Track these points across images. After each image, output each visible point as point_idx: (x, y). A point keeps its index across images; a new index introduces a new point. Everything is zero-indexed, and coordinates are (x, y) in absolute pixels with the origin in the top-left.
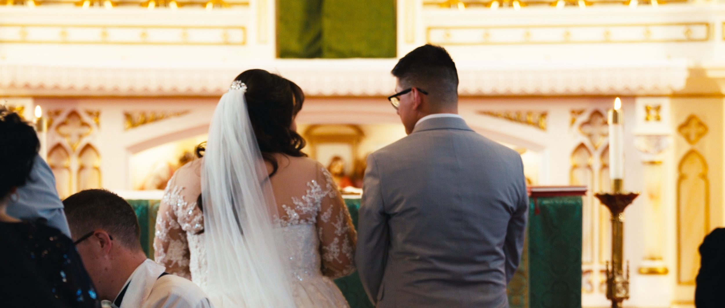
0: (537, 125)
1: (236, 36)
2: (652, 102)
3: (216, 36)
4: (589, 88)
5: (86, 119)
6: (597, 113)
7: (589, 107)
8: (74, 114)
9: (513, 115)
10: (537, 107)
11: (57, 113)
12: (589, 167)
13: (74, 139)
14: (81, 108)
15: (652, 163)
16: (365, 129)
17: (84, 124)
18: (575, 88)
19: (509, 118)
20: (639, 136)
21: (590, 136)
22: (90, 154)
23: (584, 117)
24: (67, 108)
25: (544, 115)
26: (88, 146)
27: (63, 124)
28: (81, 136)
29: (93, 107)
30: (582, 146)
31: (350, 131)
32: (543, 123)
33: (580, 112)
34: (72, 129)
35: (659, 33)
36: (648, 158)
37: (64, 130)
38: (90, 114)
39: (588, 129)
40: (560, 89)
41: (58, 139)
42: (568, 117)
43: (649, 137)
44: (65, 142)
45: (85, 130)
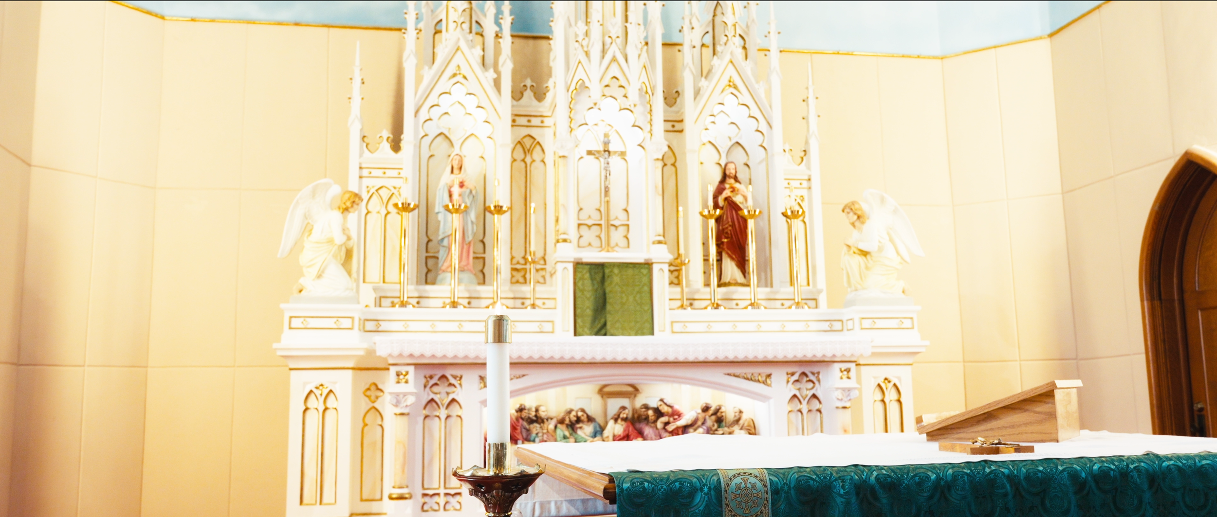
0: (765, 383)
1: (548, 327)
2: (844, 366)
3: (534, 327)
4: (800, 356)
5: (452, 381)
6: (804, 374)
7: (799, 370)
8: (443, 377)
9: (749, 376)
10: (766, 370)
11: (431, 377)
12: (800, 411)
13: (444, 395)
14: (448, 373)
15: (844, 408)
16: (638, 387)
17: (451, 385)
18: (790, 357)
19: (735, 376)
20: (837, 389)
21: (799, 389)
22: (455, 406)
23: (796, 377)
24: (439, 373)
25: (769, 376)
26: (453, 400)
27: (436, 384)
28: (448, 394)
29: (457, 372)
30: (795, 396)
31: (630, 389)
32: (768, 381)
33: (793, 374)
34: (442, 389)
35: (814, 326)
36: (841, 404)
37: (435, 389)
38: (455, 377)
39: (798, 385)
40: (780, 357)
41: (432, 396)
42: (785, 377)
43: (844, 389)
44: (436, 398)
45: (452, 389)
